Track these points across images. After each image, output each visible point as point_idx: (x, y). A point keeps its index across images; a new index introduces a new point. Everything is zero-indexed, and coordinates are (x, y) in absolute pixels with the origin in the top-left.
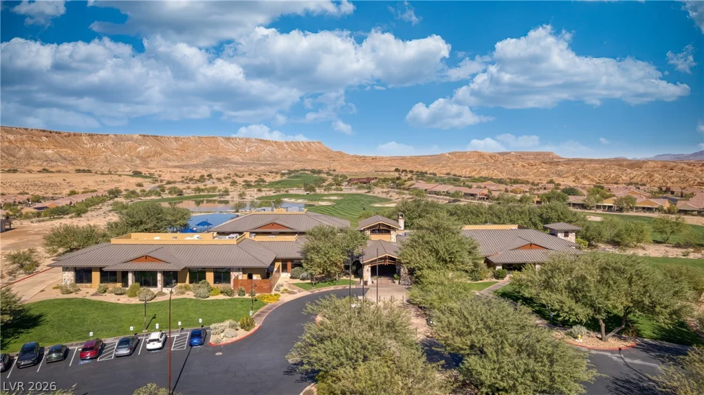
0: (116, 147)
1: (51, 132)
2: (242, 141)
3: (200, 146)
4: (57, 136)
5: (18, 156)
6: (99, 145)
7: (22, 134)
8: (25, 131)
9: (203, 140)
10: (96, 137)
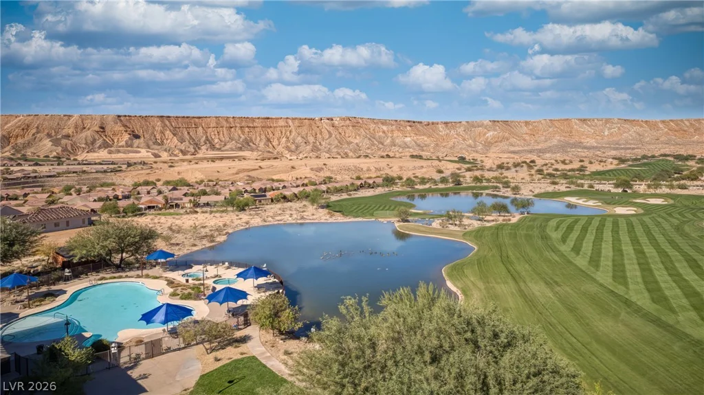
0: (467, 133)
1: (414, 122)
2: (601, 123)
3: (551, 130)
4: (418, 125)
5: (385, 144)
6: (452, 132)
7: (392, 125)
8: (394, 123)
9: (554, 122)
10: (450, 125)
